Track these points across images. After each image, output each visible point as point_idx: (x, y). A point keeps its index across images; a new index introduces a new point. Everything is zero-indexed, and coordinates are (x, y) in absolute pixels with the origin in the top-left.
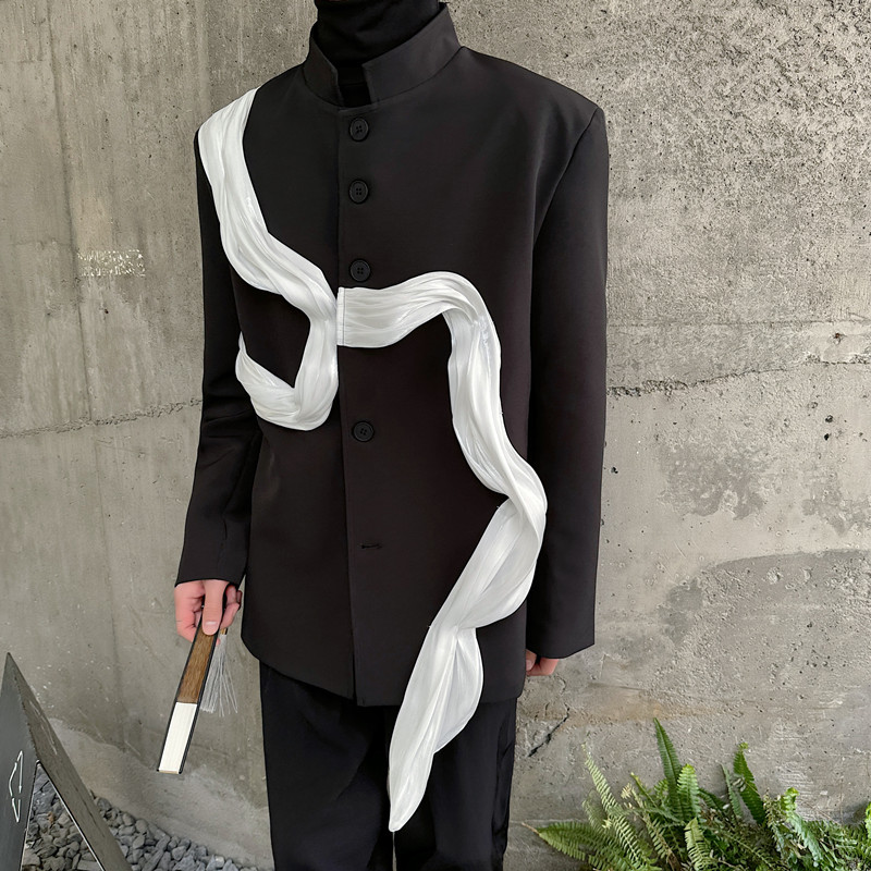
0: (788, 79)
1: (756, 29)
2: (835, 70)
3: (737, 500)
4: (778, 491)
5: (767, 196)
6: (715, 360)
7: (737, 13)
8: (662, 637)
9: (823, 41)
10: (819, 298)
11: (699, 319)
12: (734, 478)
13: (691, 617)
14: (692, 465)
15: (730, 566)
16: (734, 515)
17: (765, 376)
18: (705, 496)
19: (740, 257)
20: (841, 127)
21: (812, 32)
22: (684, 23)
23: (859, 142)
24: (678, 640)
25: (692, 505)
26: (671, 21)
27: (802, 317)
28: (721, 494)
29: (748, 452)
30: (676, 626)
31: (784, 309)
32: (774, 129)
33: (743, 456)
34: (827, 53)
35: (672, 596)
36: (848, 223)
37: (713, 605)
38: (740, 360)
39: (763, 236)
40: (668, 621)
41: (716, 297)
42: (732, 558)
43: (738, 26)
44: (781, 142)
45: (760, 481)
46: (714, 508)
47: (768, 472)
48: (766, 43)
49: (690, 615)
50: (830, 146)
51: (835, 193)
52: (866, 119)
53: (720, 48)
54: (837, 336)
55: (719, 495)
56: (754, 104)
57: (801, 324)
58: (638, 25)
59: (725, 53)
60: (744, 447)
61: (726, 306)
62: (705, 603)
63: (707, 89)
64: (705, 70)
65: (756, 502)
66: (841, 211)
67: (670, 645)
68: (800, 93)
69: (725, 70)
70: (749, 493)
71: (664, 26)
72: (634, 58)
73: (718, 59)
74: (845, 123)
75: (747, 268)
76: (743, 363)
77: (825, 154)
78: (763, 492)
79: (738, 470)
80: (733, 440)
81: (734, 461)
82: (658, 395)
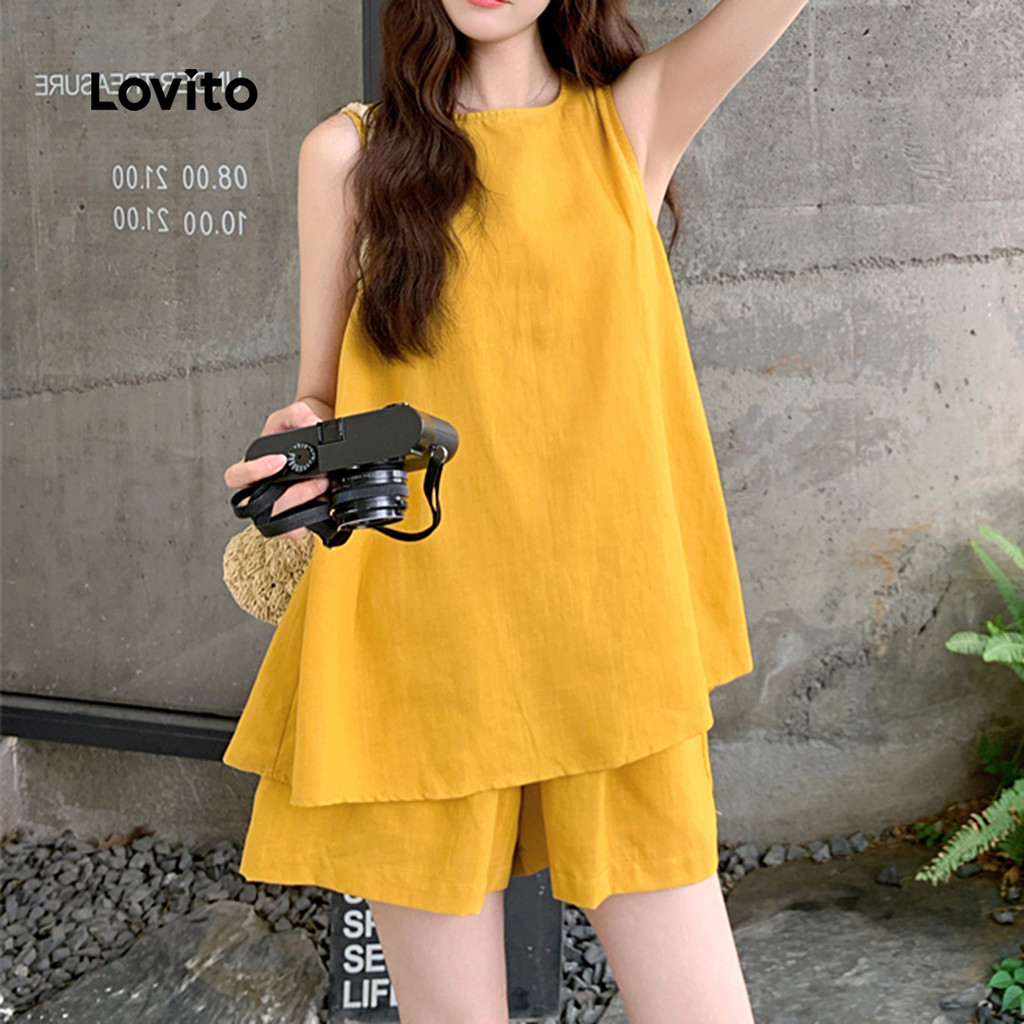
82: (1001, 260)
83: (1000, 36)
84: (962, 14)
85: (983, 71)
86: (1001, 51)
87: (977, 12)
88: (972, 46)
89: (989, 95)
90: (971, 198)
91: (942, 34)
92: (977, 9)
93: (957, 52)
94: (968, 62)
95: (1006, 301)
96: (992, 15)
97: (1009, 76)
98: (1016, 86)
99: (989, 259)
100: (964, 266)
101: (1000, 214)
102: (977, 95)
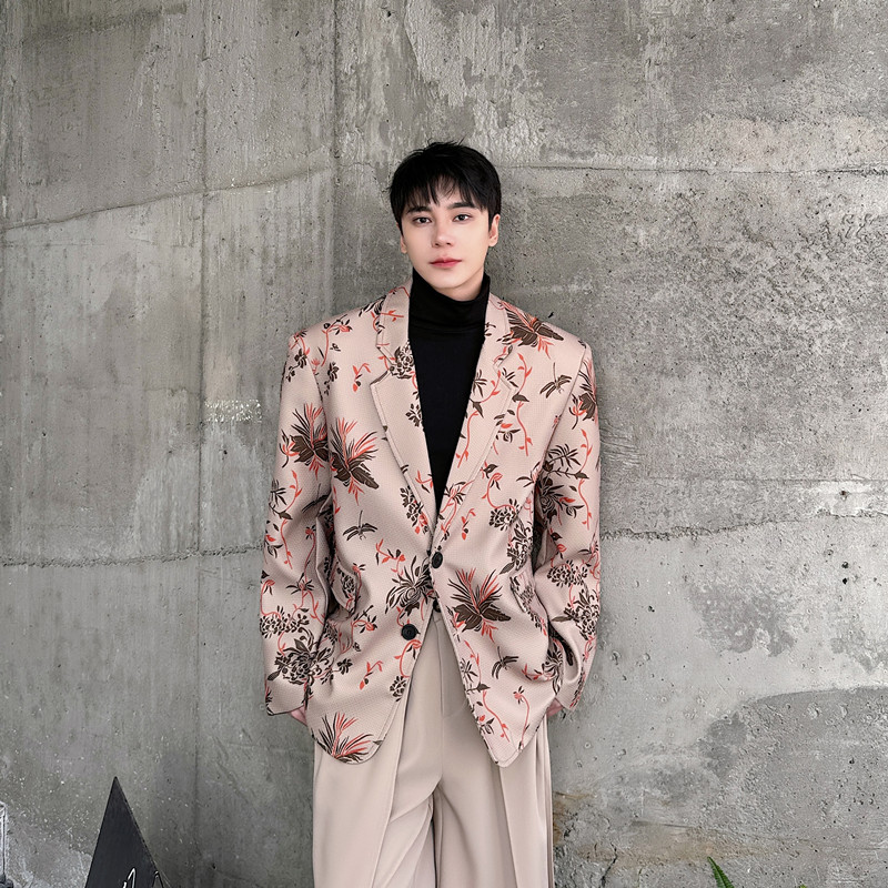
0: (779, 292)
1: (750, 257)
2: (814, 286)
3: (769, 638)
4: (806, 630)
5: (771, 379)
6: (735, 511)
7: (734, 246)
8: (705, 772)
9: (803, 265)
10: (824, 462)
11: (717, 475)
12: (763, 618)
13: (735, 752)
14: (723, 604)
15: (771, 701)
16: (768, 652)
17: (782, 526)
18: (739, 633)
19: (752, 426)
20: (825, 328)
21: (794, 259)
22: (696, 253)
23: (841, 339)
24: (722, 775)
25: (728, 643)
26: (686, 251)
27: (811, 476)
28: (753, 632)
29: (773, 593)
30: (719, 760)
31: (794, 470)
32: (772, 328)
33: (769, 597)
34: (807, 274)
35: (714, 730)
36: (840, 401)
37: (758, 740)
38: (758, 510)
39: (771, 410)
40: (709, 755)
41: (733, 457)
42: (771, 693)
43: (736, 254)
44: (778, 338)
45: (788, 620)
46: (748, 646)
47: (794, 612)
48: (758, 266)
49: (734, 749)
50: (818, 342)
51: (827, 378)
52: (843, 322)
53: (723, 270)
54: (843, 493)
55: (751, 633)
56: (754, 310)
57: (810, 483)
58: (661, 254)
59: (728, 274)
60: (769, 589)
61: (742, 465)
62: (749, 737)
63: (716, 300)
64: (714, 287)
65: (787, 640)
66: (833, 391)
67: (715, 780)
68: (789, 302)
69: (729, 286)
70: (779, 631)
71: (681, 255)
72: (660, 280)
73: (724, 278)
74: (827, 325)
75: (759, 435)
76: (761, 514)
77: (814, 348)
78: (791, 631)
79: (766, 610)
80: (758, 582)
81: (761, 602)
82: (685, 539)
83: (679, 320)
84: (642, 298)
85: (666, 352)
86: (682, 334)
87: (657, 297)
88: (654, 328)
89: (673, 375)
90: (656, 475)
91: (623, 314)
92: (657, 294)
93: (639, 331)
94: (652, 341)
95: (689, 581)
96: (672, 301)
97: (690, 359)
98: (699, 368)
99: (670, 538)
100: (642, 542)
101: (683, 493)
102: (662, 373)
